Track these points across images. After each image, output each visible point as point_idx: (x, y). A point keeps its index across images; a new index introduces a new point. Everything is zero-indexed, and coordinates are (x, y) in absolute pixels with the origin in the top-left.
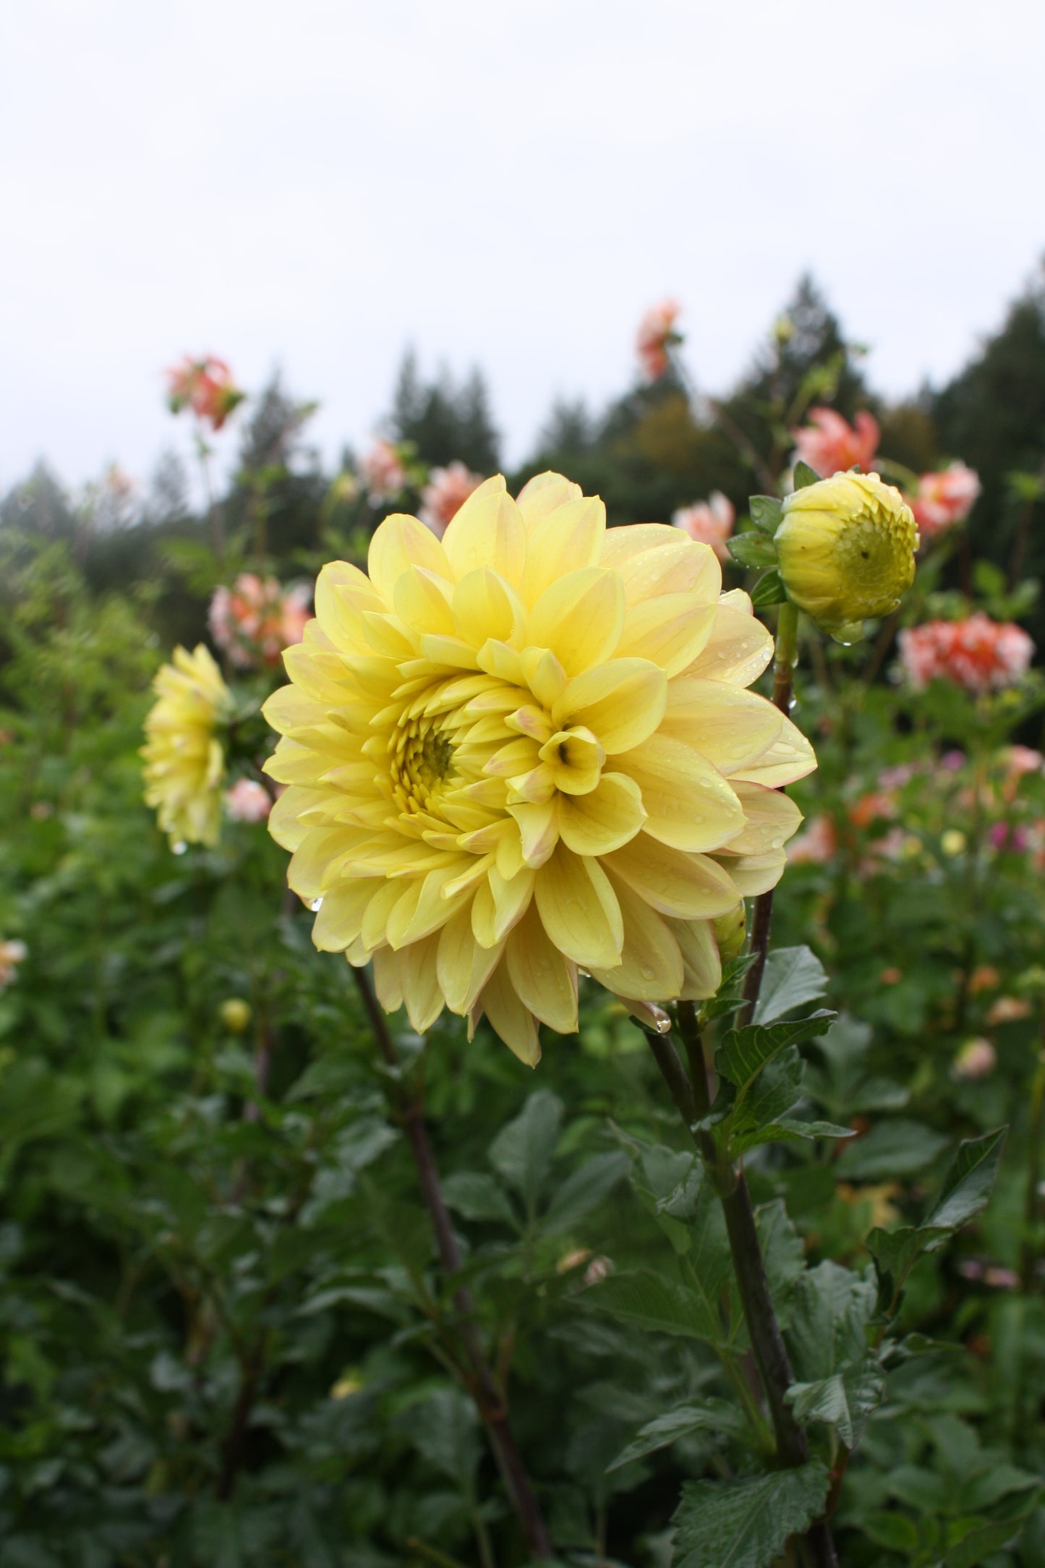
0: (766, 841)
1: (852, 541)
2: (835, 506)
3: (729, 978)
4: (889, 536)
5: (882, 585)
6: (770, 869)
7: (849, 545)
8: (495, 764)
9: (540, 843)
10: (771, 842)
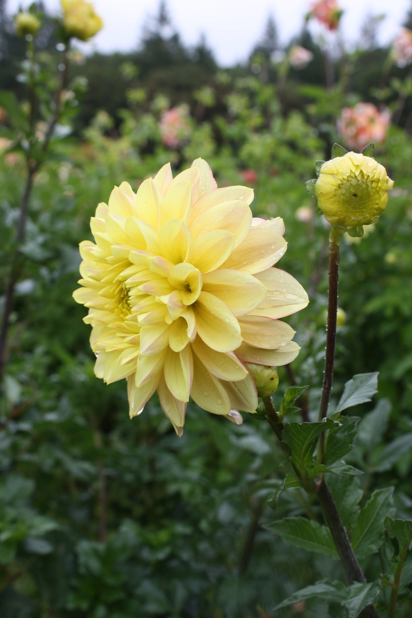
0: (279, 342)
1: (346, 189)
2: (336, 173)
3: (293, 397)
4: (367, 185)
5: (365, 210)
6: (292, 352)
7: (344, 191)
8: (139, 306)
9: (152, 345)
10: (281, 343)
